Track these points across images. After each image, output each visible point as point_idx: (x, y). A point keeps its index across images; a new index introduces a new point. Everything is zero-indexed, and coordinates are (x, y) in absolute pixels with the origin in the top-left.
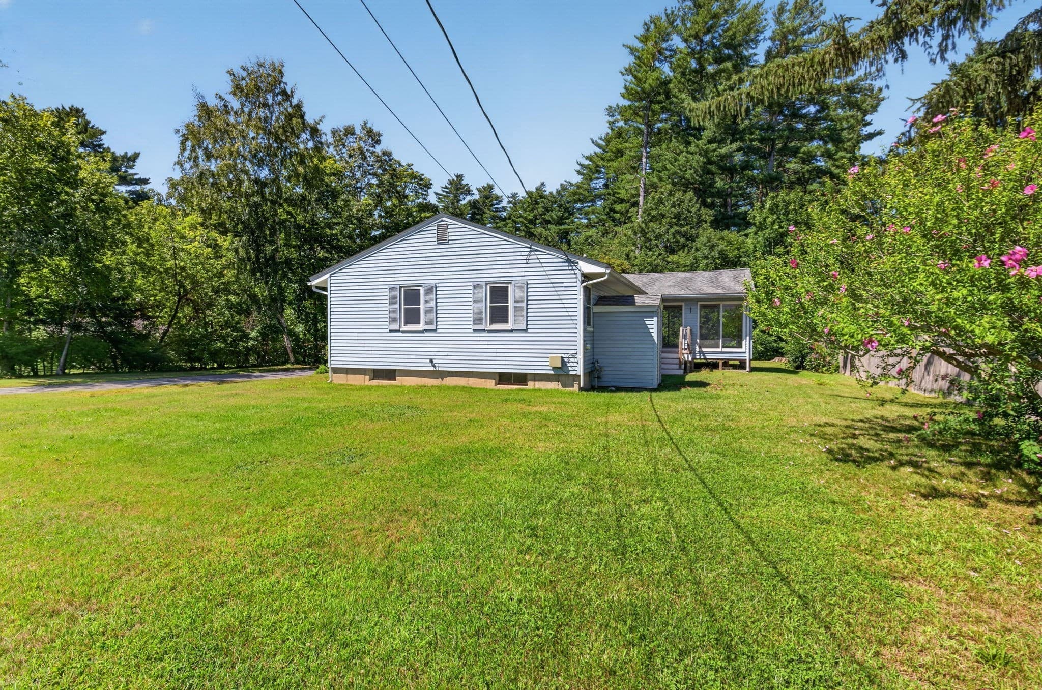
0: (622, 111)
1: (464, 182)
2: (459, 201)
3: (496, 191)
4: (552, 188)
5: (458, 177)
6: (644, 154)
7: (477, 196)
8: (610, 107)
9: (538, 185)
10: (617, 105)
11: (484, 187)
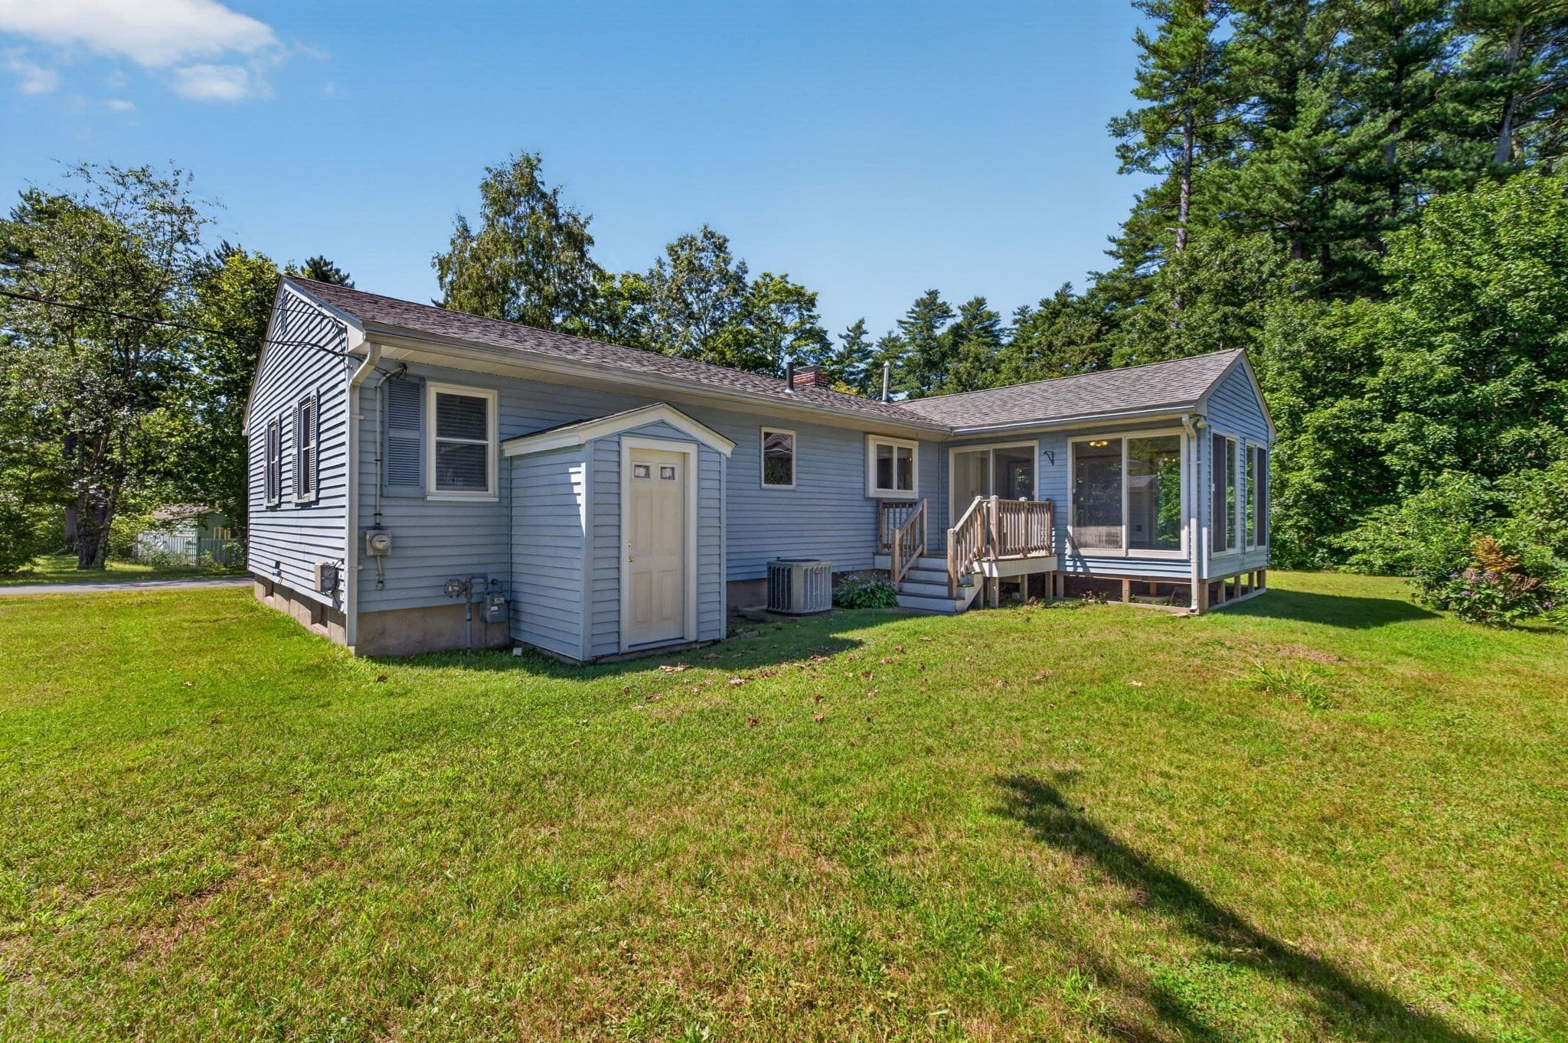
0: (1134, 121)
1: (940, 301)
2: (932, 327)
3: (990, 307)
4: (1081, 289)
5: (930, 294)
6: (1185, 187)
7: (959, 319)
8: (1115, 120)
9: (1059, 287)
10: (1129, 114)
11: (970, 304)
